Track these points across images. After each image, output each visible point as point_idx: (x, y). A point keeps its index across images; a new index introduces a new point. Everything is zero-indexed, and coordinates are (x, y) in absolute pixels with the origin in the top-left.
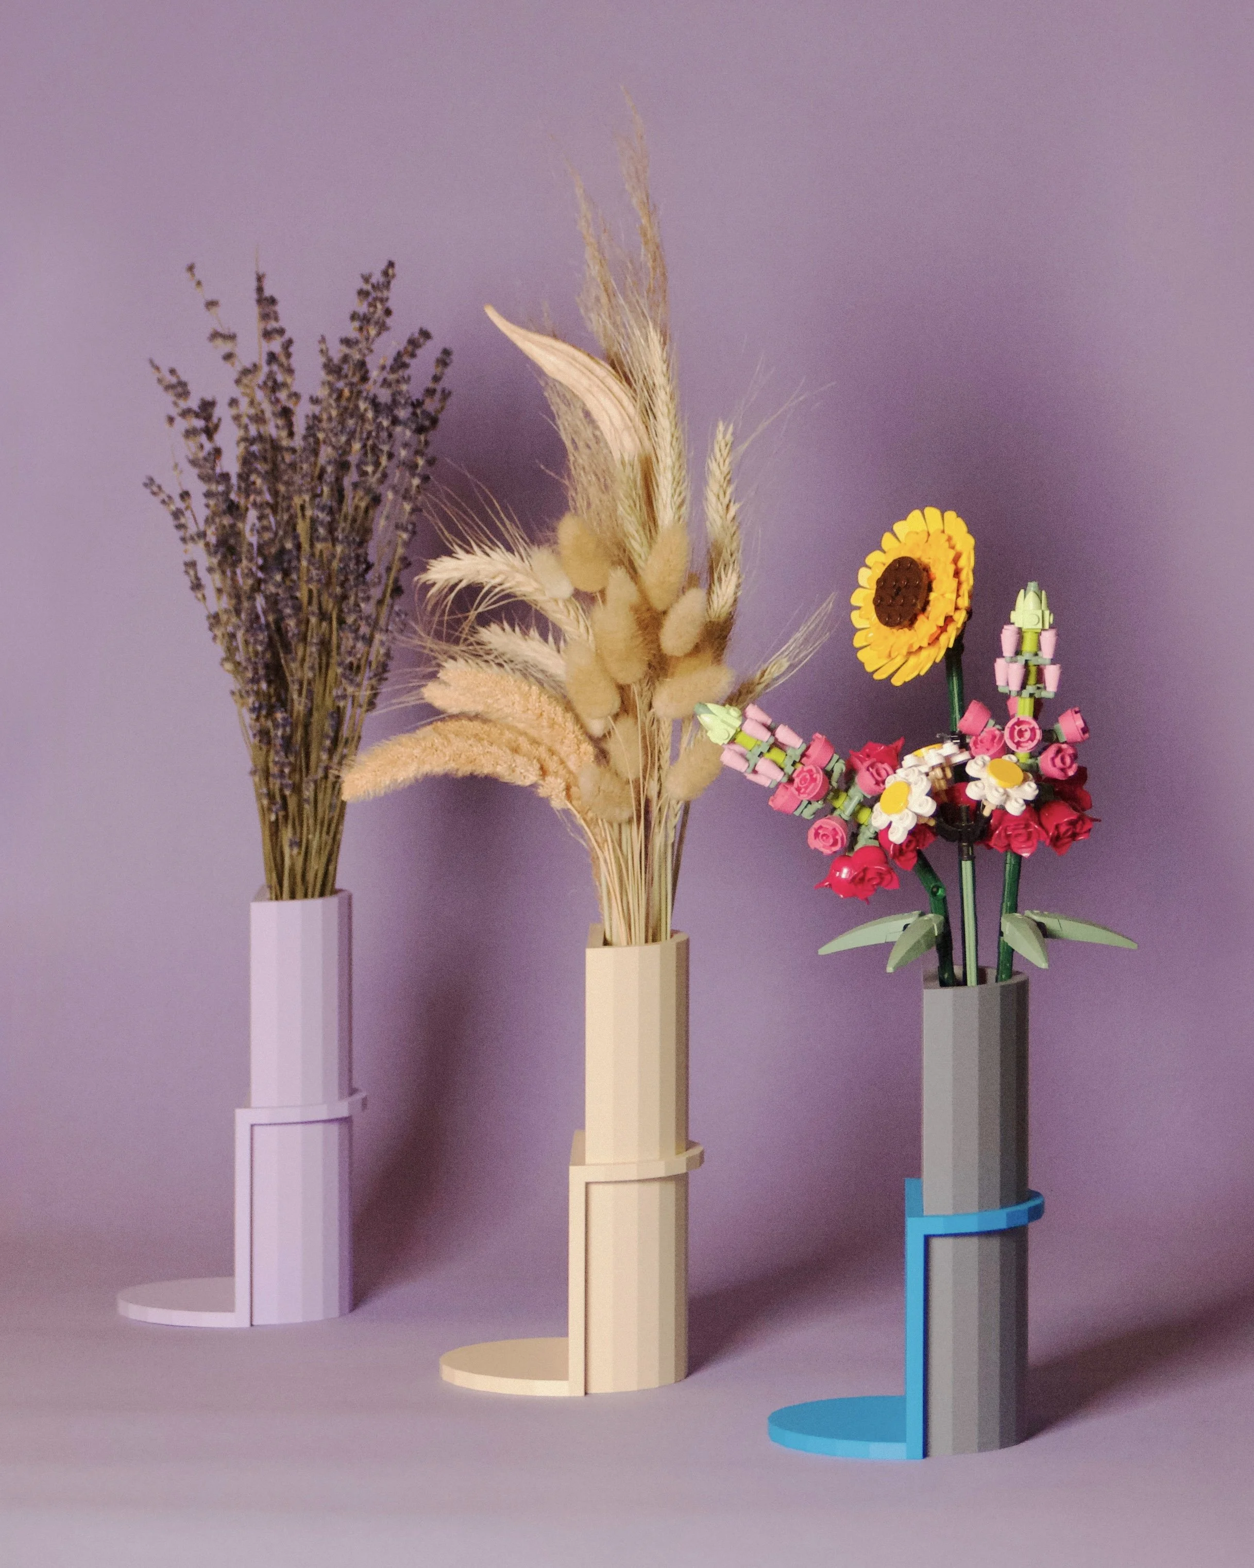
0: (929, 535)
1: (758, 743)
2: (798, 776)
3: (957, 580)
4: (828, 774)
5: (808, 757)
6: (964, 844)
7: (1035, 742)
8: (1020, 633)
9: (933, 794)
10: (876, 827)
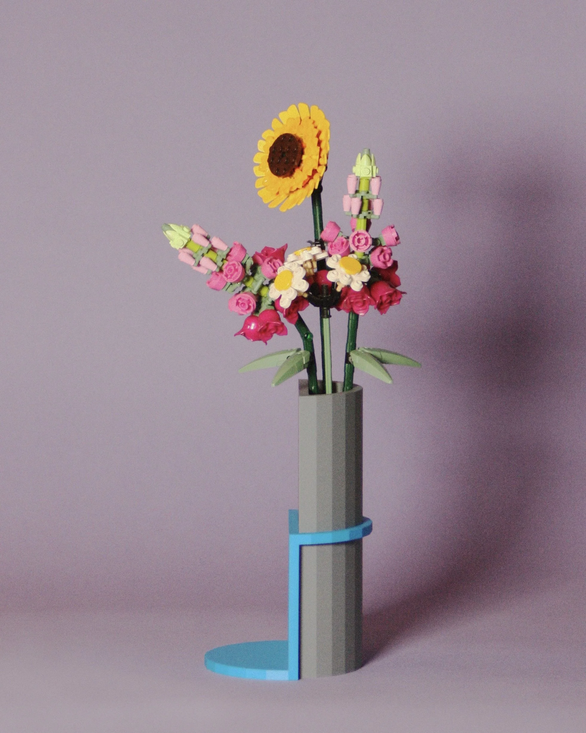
0: (301, 120)
1: (202, 249)
2: (226, 267)
3: (319, 147)
4: (244, 266)
5: (231, 256)
6: (325, 308)
7: (368, 246)
8: (359, 180)
9: (307, 278)
10: (272, 298)
